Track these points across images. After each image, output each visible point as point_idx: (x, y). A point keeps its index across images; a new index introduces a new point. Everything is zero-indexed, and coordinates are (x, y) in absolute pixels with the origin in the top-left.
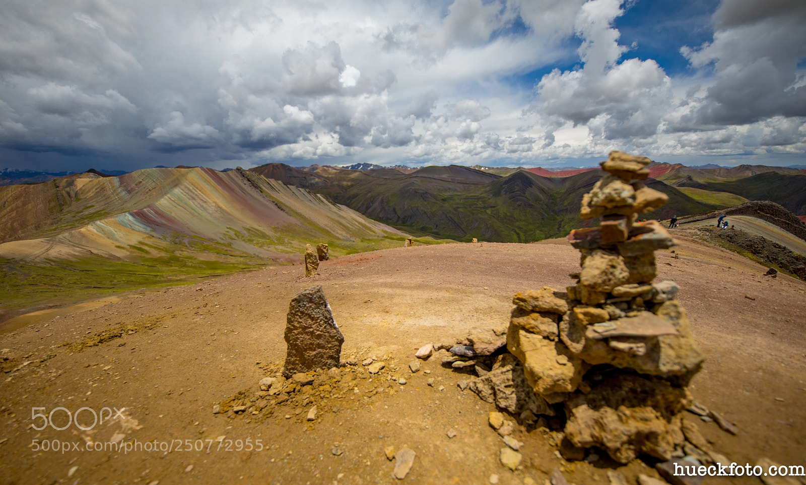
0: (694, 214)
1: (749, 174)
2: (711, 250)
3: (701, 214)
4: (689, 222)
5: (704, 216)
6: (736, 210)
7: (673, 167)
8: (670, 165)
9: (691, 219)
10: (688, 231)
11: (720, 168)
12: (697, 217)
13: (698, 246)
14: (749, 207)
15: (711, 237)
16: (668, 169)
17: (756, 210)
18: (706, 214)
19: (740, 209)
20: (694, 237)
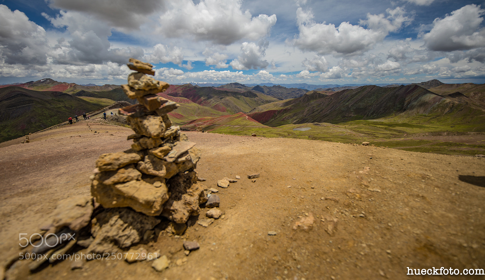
0: (94, 111)
1: (110, 89)
2: (112, 127)
3: (98, 110)
4: (93, 115)
5: (100, 111)
6: (113, 106)
7: (71, 85)
8: (69, 84)
9: (94, 114)
10: (96, 120)
11: (97, 86)
12: (97, 112)
13: (106, 126)
14: (117, 104)
15: (109, 121)
16: (68, 86)
17: (120, 106)
18: (100, 110)
19: (114, 106)
20: (101, 122)
